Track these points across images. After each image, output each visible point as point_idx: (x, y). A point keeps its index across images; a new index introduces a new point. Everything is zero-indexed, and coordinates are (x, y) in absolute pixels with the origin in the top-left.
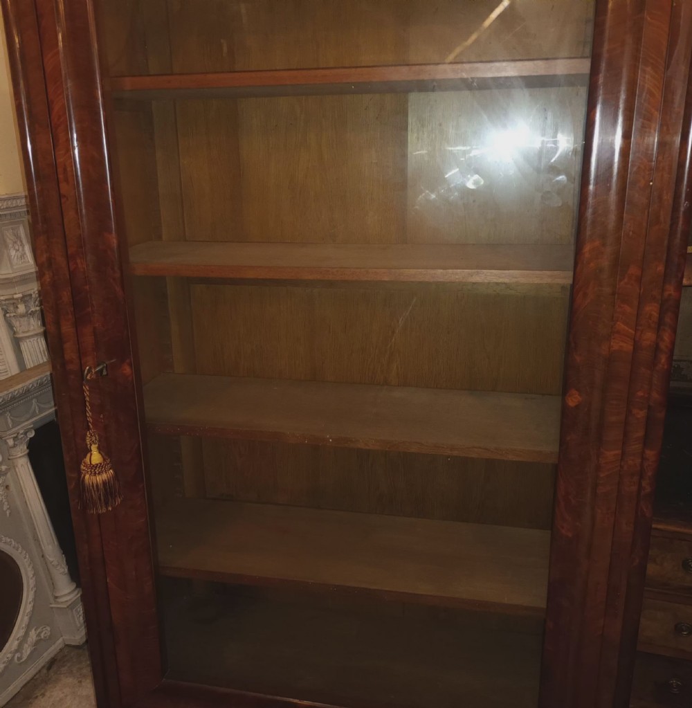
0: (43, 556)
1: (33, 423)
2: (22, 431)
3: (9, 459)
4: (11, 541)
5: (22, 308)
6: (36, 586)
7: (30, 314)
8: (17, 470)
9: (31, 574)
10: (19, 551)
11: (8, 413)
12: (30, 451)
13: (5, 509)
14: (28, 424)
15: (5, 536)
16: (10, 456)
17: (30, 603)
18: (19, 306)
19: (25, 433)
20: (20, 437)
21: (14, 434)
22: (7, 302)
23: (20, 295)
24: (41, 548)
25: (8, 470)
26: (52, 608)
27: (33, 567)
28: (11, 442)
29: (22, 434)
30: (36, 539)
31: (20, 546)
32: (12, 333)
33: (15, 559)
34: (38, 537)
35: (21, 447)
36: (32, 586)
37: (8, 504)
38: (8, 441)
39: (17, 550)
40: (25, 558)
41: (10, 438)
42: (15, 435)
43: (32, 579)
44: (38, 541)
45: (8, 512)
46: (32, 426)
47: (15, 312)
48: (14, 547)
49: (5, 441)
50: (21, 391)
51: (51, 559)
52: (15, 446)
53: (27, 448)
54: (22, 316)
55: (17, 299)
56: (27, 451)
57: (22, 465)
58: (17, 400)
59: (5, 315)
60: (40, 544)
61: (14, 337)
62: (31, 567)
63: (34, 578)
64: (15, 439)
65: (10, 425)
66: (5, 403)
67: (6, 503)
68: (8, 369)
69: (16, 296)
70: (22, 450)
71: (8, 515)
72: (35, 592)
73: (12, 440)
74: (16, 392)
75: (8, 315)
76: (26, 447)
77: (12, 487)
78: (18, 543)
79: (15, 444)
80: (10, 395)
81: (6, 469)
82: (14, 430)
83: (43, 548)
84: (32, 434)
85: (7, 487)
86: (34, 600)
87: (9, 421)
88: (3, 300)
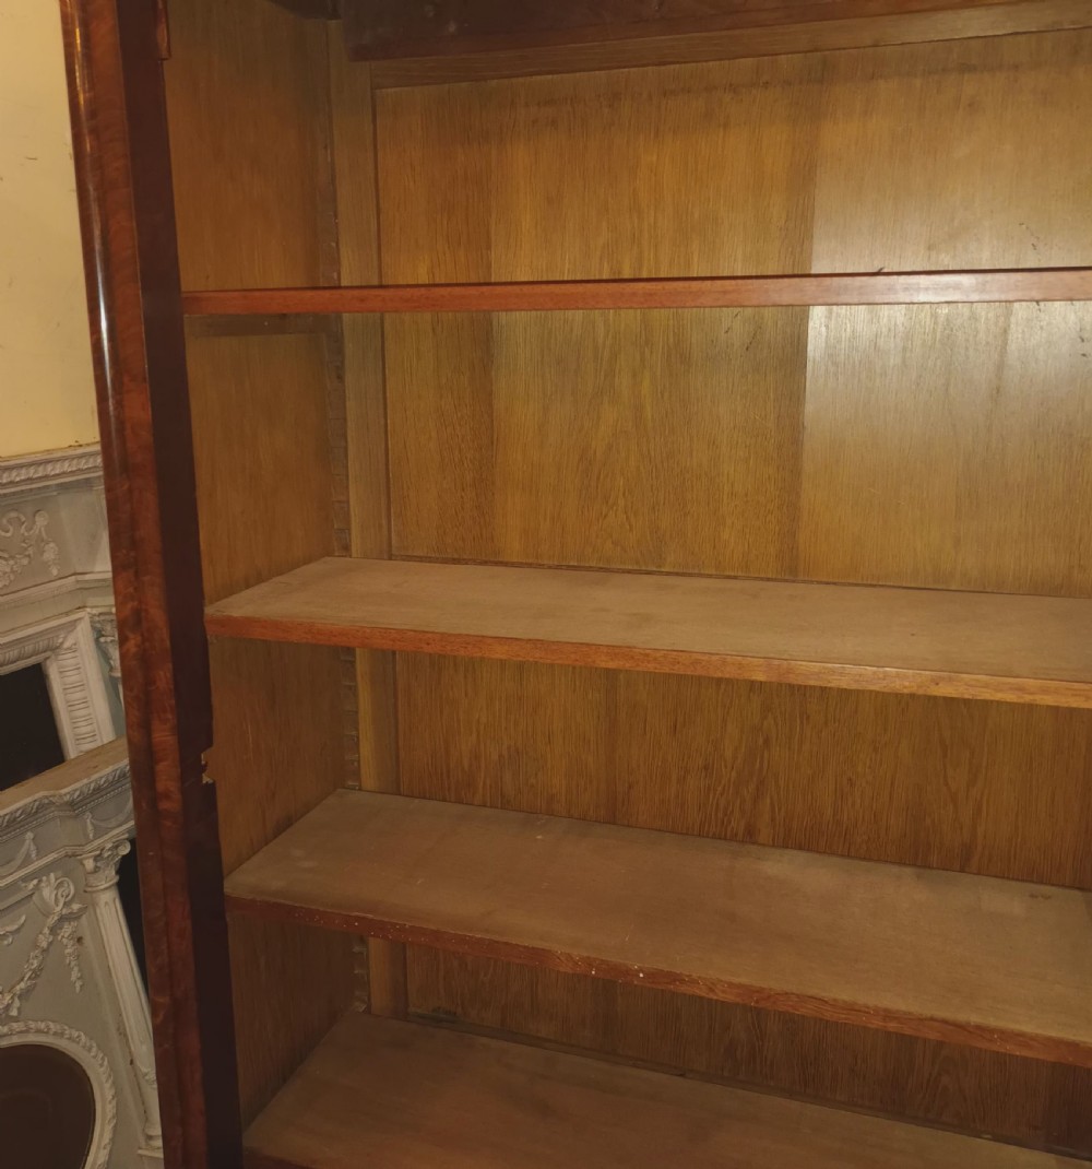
0: (132, 1062)
1: (128, 831)
2: (109, 845)
3: (85, 891)
4: (78, 1037)
6: (116, 1115)
8: (98, 911)
9: (109, 1094)
10: (92, 1054)
11: (88, 813)
12: (120, 880)
13: (73, 978)
14: (120, 832)
15: (71, 1028)
16: (87, 885)
17: (105, 1148)
19: (115, 848)
20: (106, 855)
21: (95, 850)
22: (102, 618)
24: (130, 1048)
25: (83, 910)
26: (141, 1156)
27: (114, 1083)
28: (90, 864)
29: (109, 849)
30: (122, 1033)
31: (94, 1045)
32: (108, 668)
33: (85, 1067)
34: (125, 1029)
35: (107, 872)
36: (109, 1115)
37: (79, 971)
38: (86, 862)
39: (90, 1050)
40: (101, 1065)
41: (89, 858)
42: (98, 852)
43: (110, 1102)
44: (125, 1035)
45: (78, 985)
46: (126, 836)
47: (114, 635)
48: (84, 1047)
49: (81, 862)
50: (111, 778)
51: (144, 1070)
52: (96, 870)
53: (117, 873)
56: (116, 879)
57: (106, 903)
58: (102, 793)
59: (97, 641)
60: (127, 1040)
61: (111, 677)
62: (110, 1081)
63: (114, 1102)
64: (96, 858)
65: (91, 835)
66: (85, 799)
67: (76, 969)
68: (97, 732)
70: (109, 876)
71: (78, 989)
72: (115, 1126)
73: (91, 861)
74: (103, 780)
75: (102, 640)
76: (114, 873)
77: (87, 941)
78: (91, 1039)
79: (96, 867)
80: (92, 786)
81: (80, 910)
82: (96, 843)
83: (133, 1048)
84: (125, 850)
85: (80, 940)
86: (113, 1140)
87: (90, 827)
88: (95, 615)
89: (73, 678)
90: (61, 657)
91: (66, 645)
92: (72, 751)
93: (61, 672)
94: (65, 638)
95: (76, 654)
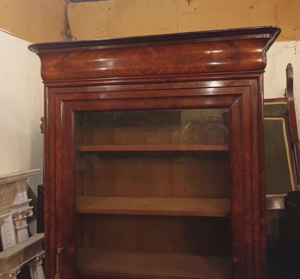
1: (20, 267)
5: (20, 217)
7: (23, 219)
11: (11, 263)
14: (18, 267)
18: (19, 216)
19: (17, 272)
22: (15, 214)
23: (21, 212)
28: (11, 276)
29: (15, 272)
32: (15, 227)
35: (15, 277)
41: (10, 274)
42: (13, 272)
46: (20, 268)
47: (18, 218)
49: (8, 275)
54: (20, 220)
55: (19, 213)
58: (15, 257)
61: (15, 229)
64: (13, 274)
65: (11, 268)
68: (11, 243)
69: (19, 212)
73: (11, 275)
74: (16, 253)
75: (14, 219)
82: (13, 270)
84: (19, 272)
87: (11, 266)
88: (13, 214)
89: (7, 229)
90: (4, 224)
91: (6, 221)
92: (5, 247)
93: (4, 228)
94: (6, 220)
95: (8, 223)
